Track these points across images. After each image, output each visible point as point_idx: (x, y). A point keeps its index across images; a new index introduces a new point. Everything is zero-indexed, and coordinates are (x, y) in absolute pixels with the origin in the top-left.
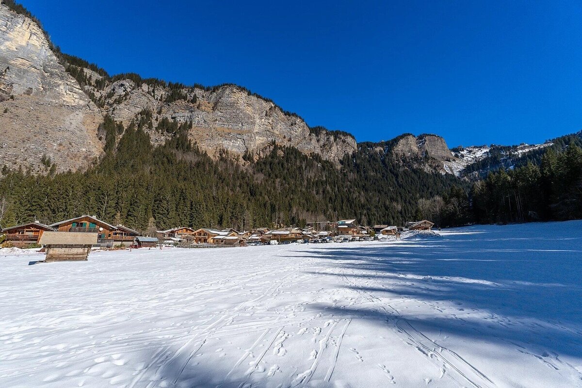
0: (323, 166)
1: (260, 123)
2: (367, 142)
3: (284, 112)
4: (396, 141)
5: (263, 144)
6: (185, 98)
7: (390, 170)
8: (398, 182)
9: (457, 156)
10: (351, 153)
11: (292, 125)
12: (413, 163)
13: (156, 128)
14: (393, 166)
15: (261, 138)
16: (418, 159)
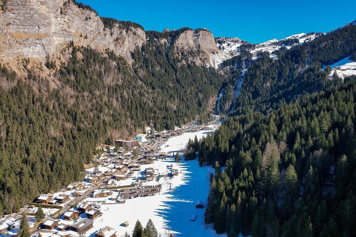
0: (117, 64)
1: (56, 23)
3: (78, 4)
4: (177, 34)
5: (61, 45)
7: (172, 65)
9: (220, 48)
10: (140, 46)
11: (87, 19)
12: (189, 56)
14: (174, 60)
15: (58, 38)
16: (193, 53)
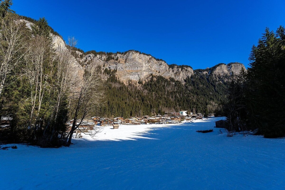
0: (175, 84)
1: (145, 66)
2: (199, 69)
3: (156, 59)
4: (215, 68)
5: (147, 75)
6: (113, 59)
7: (211, 84)
8: (215, 89)
10: (190, 76)
11: (160, 65)
12: (224, 79)
13: (103, 73)
14: (213, 81)
15: (146, 73)
16: (227, 77)
